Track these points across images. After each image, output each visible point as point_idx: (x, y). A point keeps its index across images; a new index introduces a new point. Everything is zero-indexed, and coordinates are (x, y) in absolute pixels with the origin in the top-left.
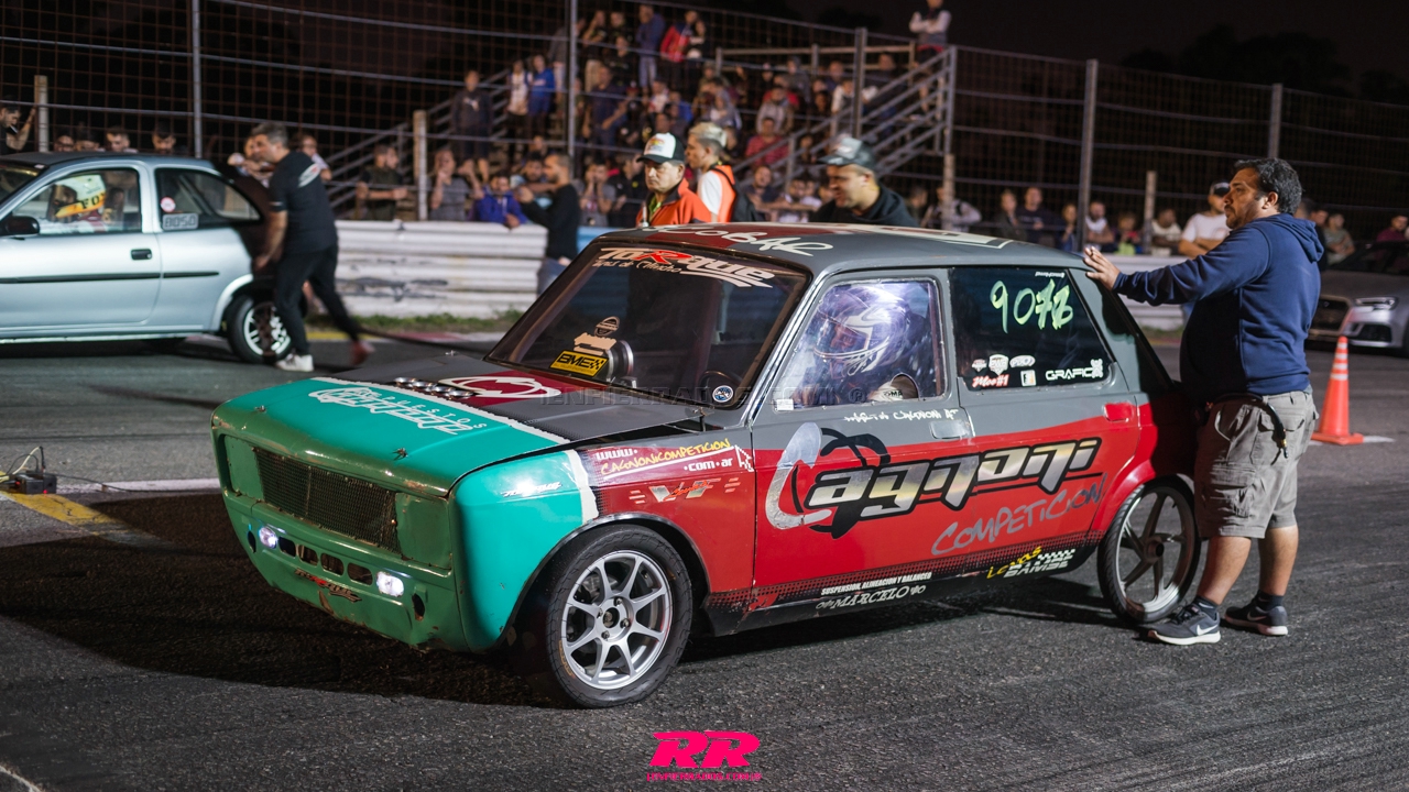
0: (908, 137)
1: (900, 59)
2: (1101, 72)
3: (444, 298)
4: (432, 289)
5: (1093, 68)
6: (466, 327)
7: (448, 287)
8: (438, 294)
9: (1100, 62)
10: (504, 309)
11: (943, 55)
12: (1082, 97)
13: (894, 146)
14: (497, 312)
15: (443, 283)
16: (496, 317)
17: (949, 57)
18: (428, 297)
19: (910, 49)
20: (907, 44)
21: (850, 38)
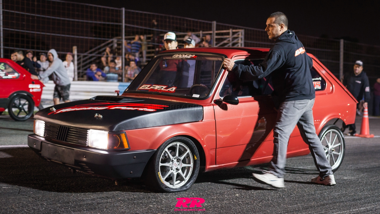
21: (211, 24)
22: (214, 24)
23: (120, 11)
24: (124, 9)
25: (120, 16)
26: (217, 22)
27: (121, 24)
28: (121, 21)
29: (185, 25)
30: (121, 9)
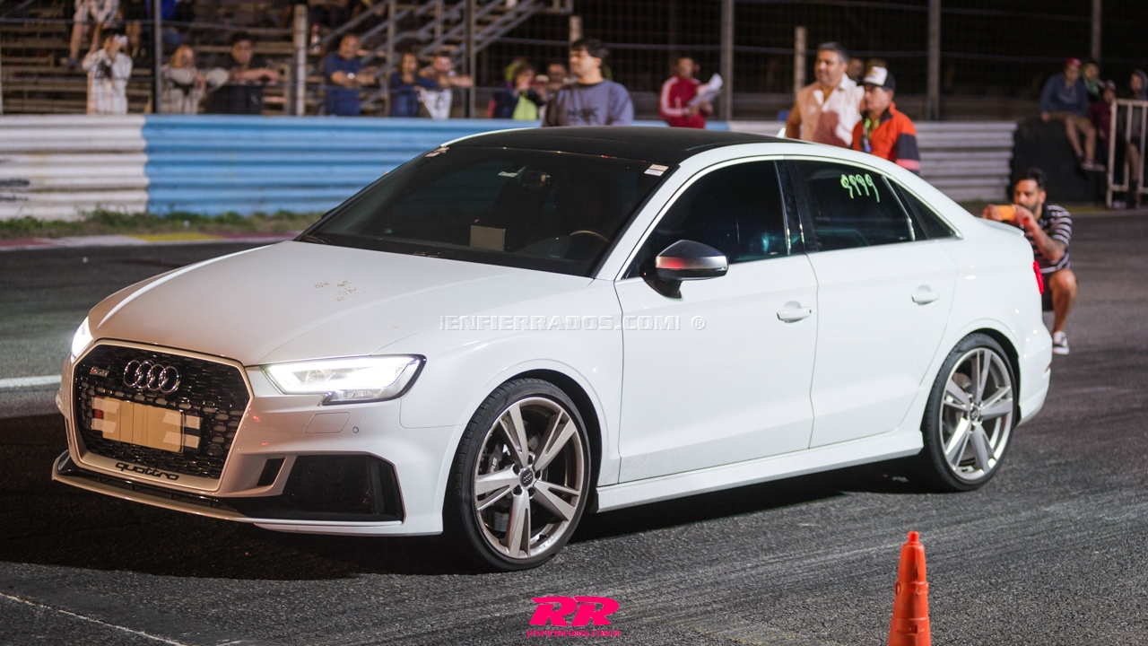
3: (26, 200)
4: (12, 191)
6: (54, 231)
7: (29, 187)
8: (18, 195)
10: (91, 209)
14: (83, 213)
15: (25, 183)
16: (83, 219)
18: (8, 199)
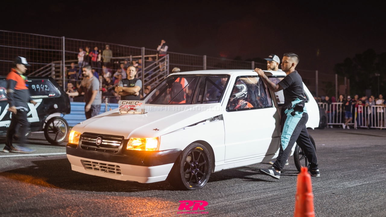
0: (157, 79)
1: (154, 58)
2: (207, 58)
5: (205, 57)
9: (207, 56)
11: (165, 57)
12: (203, 65)
13: (153, 81)
17: (167, 57)
19: (157, 55)
20: (156, 54)
21: (140, 50)
22: (143, 49)
23: (61, 39)
24: (64, 38)
25: (61, 44)
26: (145, 48)
27: (62, 51)
28: (61, 48)
29: (118, 51)
30: (62, 38)
